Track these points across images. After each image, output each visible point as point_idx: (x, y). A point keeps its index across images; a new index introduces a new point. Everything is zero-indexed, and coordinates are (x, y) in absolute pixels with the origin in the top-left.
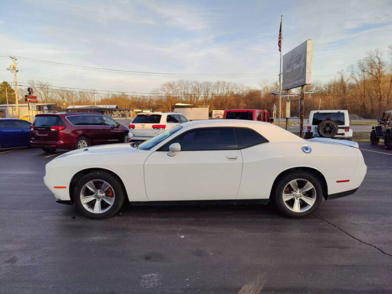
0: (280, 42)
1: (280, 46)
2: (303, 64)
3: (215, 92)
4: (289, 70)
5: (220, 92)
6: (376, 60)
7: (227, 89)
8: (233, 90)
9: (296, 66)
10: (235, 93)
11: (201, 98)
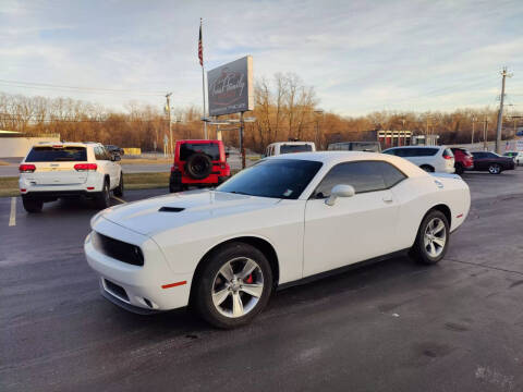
0: (200, 53)
1: (201, 58)
2: (242, 85)
3: (57, 113)
4: (219, 91)
5: (64, 113)
6: (263, 88)
7: (77, 110)
8: (86, 113)
9: (231, 87)
10: (90, 117)
11: (32, 122)
